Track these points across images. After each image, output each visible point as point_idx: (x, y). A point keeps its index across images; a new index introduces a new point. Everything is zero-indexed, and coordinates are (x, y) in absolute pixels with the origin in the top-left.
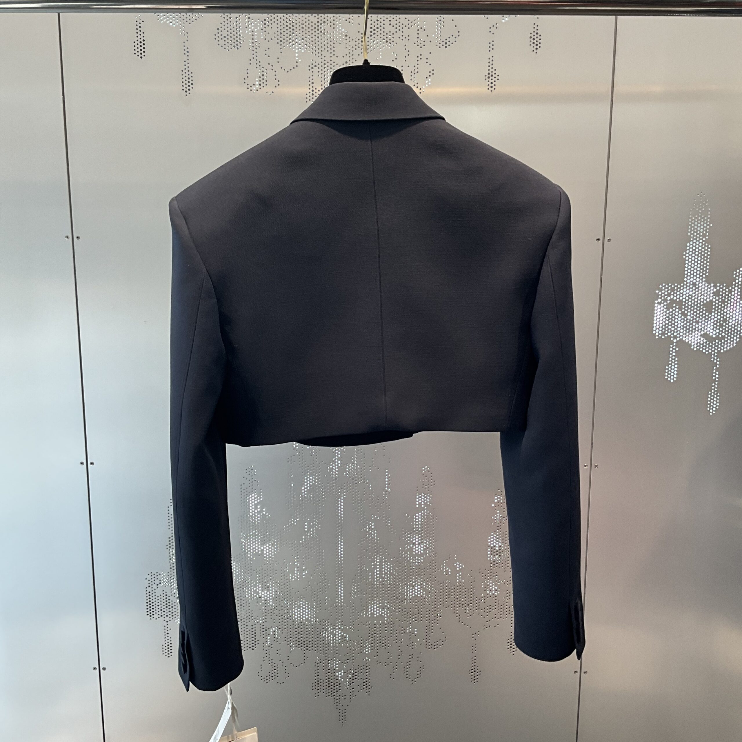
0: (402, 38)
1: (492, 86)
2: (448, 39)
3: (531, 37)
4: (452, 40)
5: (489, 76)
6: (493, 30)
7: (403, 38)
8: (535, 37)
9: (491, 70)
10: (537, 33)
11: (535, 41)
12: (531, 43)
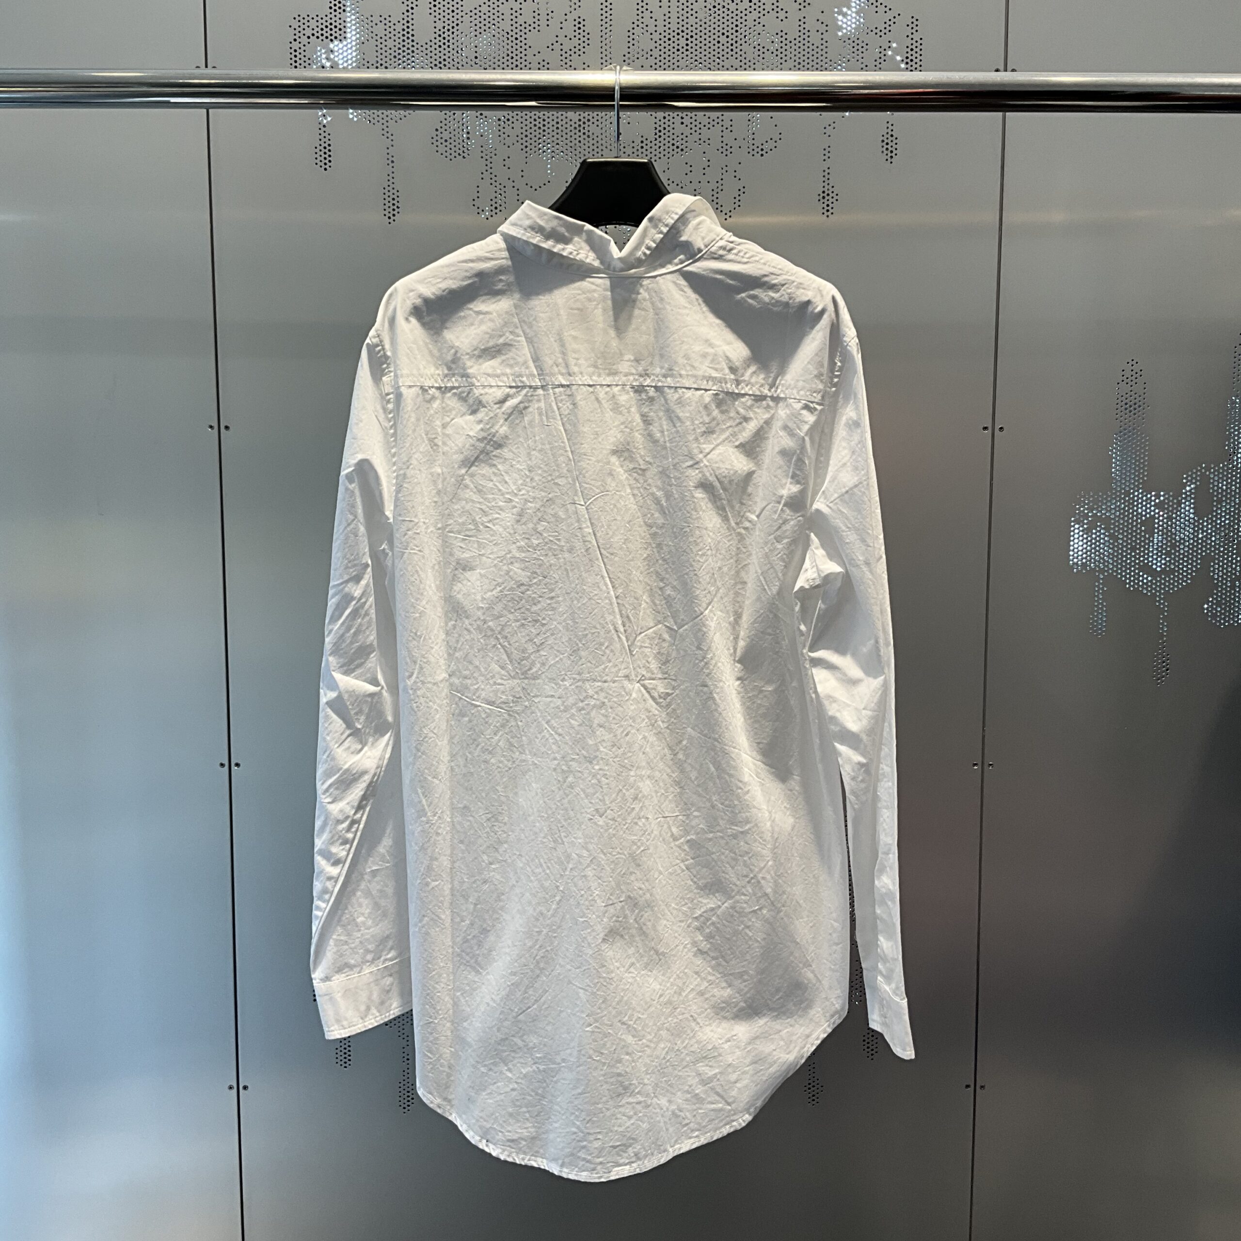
0: (699, 142)
1: (827, 210)
2: (765, 144)
3: (883, 141)
4: (771, 144)
5: (824, 195)
7: (701, 142)
8: (889, 141)
9: (827, 187)
10: (892, 136)
11: (889, 146)
12: (884, 149)
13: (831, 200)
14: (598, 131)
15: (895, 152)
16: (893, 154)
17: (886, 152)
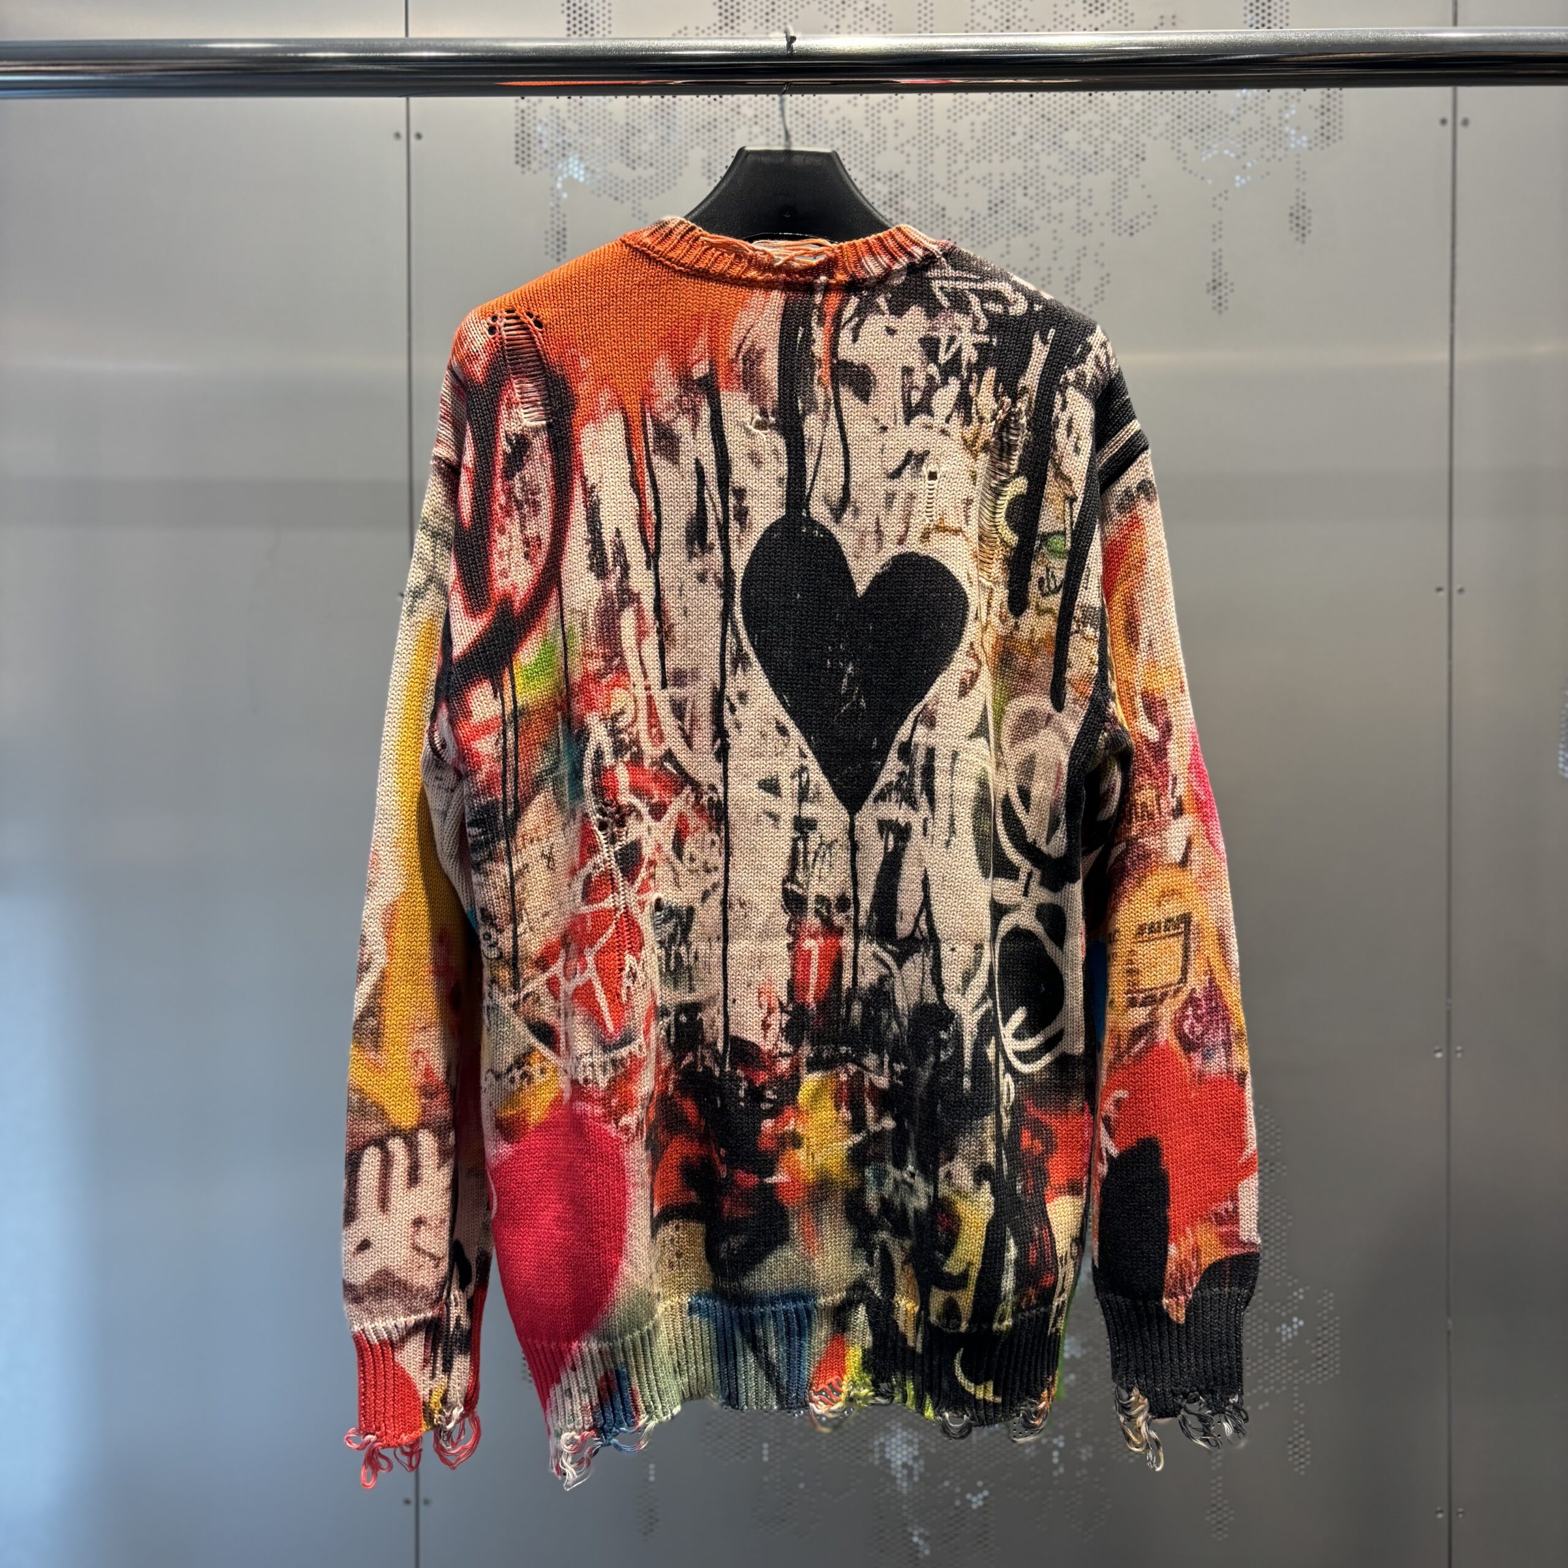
0: (1047, 218)
1: (1220, 305)
2: (1136, 220)
3: (1291, 215)
4: (1143, 220)
5: (1215, 285)
6: (1220, 202)
7: (1051, 218)
8: (1300, 214)
9: (1218, 274)
10: (1304, 207)
11: (1300, 222)
12: (1293, 225)
13: (1224, 291)
14: (914, 206)
15: (1308, 228)
16: (1306, 232)
17: (1296, 229)
